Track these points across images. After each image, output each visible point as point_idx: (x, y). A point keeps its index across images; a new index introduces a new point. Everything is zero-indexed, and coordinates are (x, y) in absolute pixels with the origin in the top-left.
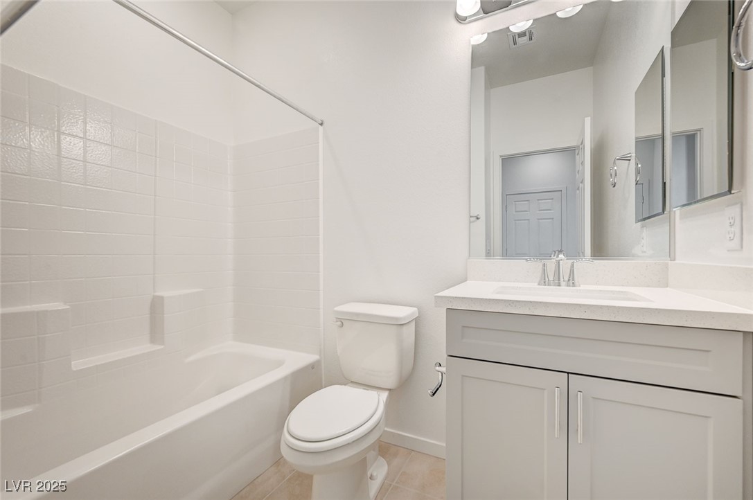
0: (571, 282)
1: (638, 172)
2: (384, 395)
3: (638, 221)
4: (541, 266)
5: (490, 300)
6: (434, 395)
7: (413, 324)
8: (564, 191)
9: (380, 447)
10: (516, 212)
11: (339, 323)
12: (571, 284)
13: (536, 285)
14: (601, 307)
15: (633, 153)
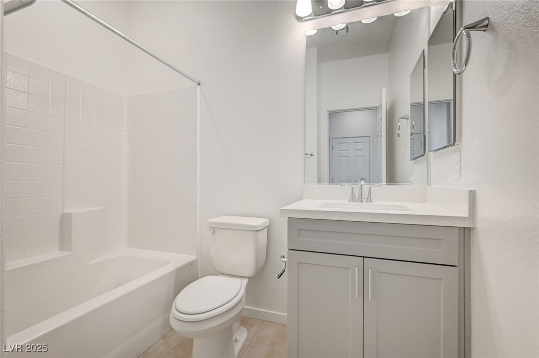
0: (369, 199)
1: (412, 127)
2: (245, 281)
3: (412, 159)
4: (350, 190)
6: (279, 277)
7: (266, 229)
8: (371, 137)
9: (242, 320)
10: (340, 150)
11: (212, 231)
12: (369, 201)
13: (347, 202)
14: (382, 214)
15: (410, 114)
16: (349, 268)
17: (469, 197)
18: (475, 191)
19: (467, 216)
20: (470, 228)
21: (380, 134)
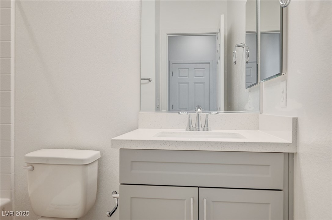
0: (206, 128)
1: (248, 56)
3: (247, 88)
4: (188, 117)
5: (150, 141)
6: (111, 216)
8: (211, 64)
10: (180, 77)
11: (31, 167)
12: (206, 130)
13: (184, 130)
14: (217, 143)
15: (245, 42)
16: (185, 200)
17: (293, 124)
18: (297, 118)
19: (291, 142)
20: (293, 153)
21: (219, 61)
